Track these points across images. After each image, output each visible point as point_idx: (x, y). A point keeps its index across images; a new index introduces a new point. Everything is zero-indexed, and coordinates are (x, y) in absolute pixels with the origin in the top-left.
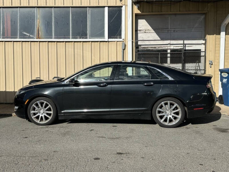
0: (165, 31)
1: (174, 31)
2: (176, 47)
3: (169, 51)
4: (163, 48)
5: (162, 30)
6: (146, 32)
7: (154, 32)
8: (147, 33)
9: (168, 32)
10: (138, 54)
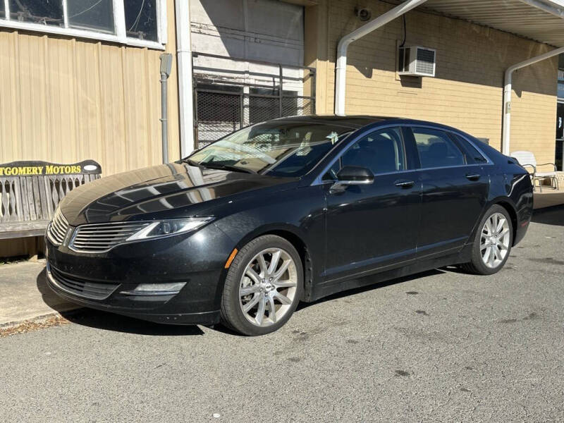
0: (238, 37)
1: (256, 39)
2: (260, 80)
3: (246, 90)
4: (237, 81)
5: (233, 32)
6: (202, 31)
7: (218, 34)
8: (205, 34)
9: (245, 40)
10: (198, 92)
